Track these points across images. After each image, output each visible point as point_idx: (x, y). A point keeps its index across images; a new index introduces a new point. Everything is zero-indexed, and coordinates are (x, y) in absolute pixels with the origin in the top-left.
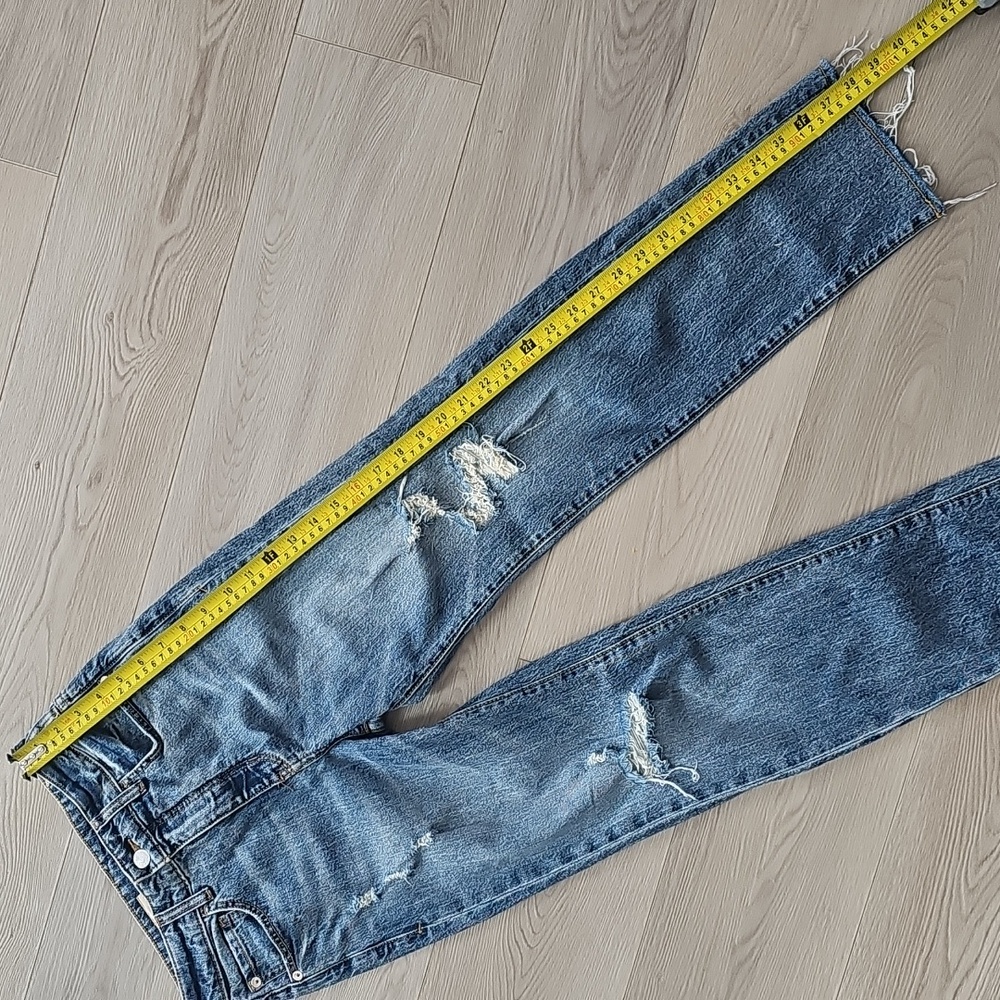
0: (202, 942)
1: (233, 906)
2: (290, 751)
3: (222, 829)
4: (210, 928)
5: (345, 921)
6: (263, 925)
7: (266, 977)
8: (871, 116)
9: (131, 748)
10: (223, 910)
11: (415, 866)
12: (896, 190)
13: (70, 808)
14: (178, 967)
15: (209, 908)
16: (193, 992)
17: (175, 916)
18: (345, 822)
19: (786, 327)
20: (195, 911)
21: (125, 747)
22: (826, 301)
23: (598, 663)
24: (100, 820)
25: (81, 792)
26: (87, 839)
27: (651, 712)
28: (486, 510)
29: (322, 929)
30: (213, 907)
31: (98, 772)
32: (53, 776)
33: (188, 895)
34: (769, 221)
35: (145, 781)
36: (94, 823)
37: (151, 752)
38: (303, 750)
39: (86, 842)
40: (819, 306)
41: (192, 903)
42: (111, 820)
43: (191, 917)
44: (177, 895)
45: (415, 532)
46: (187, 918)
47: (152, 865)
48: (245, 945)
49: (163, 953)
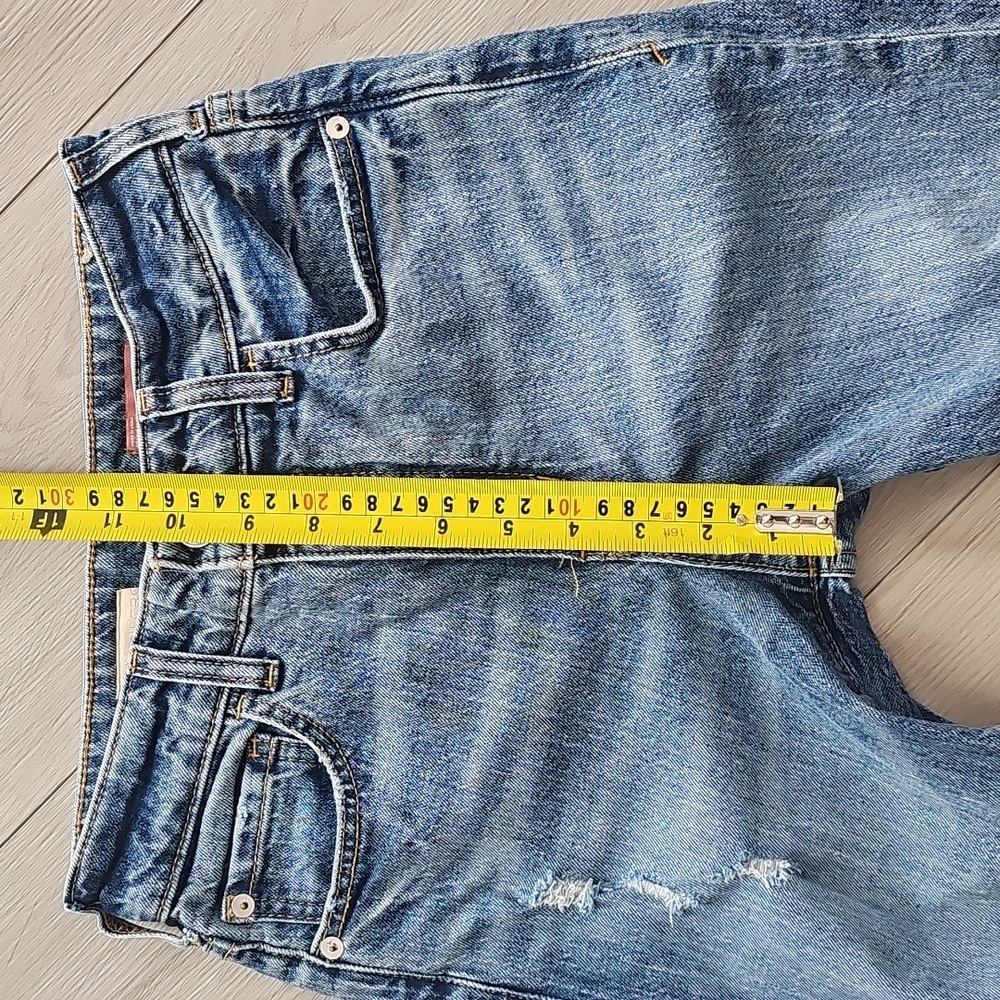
0: (193, 761)
1: (304, 731)
4: (227, 743)
5: (497, 909)
6: (339, 809)
7: (269, 907)
9: (311, 293)
10: (280, 726)
11: (710, 902)
13: (103, 332)
14: (112, 776)
15: (253, 704)
16: (111, 843)
17: (177, 674)
18: (629, 723)
21: (299, 284)
24: (163, 399)
25: (152, 320)
26: (102, 414)
29: (440, 891)
30: (260, 708)
31: (208, 302)
32: (113, 249)
33: (228, 652)
35: (299, 378)
36: (140, 399)
37: (351, 329)
39: (94, 420)
41: (226, 671)
42: (185, 415)
43: (205, 697)
44: (209, 637)
46: (197, 694)
47: (209, 553)
48: (271, 820)
49: (96, 731)
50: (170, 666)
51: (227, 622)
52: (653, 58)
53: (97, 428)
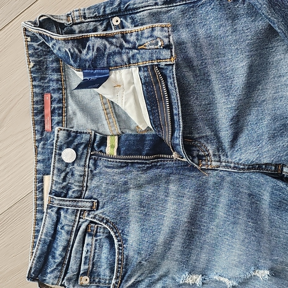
0: (69, 233)
1: (106, 223)
2: (219, 152)
4: (80, 227)
6: (117, 250)
7: (94, 280)
10: (98, 222)
11: (242, 284)
13: (37, 91)
14: (43, 237)
15: (89, 214)
16: (42, 259)
17: (63, 205)
18: (215, 223)
20: (78, 210)
26: (37, 118)
29: (150, 277)
30: (91, 216)
33: (79, 197)
38: (227, 157)
39: (34, 120)
41: (79, 204)
43: (73, 212)
44: (74, 192)
46: (70, 211)
48: (95, 252)
49: (38, 222)
50: (61, 202)
51: (79, 186)
53: (35, 123)
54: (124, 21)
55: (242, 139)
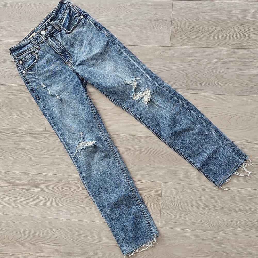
0: (28, 49)
1: (37, 55)
2: (73, 64)
3: (53, 51)
4: (31, 50)
5: (37, 81)
6: (34, 62)
7: (22, 65)
8: (237, 169)
9: (68, 26)
10: (36, 53)
11: (52, 96)
12: (221, 176)
13: (52, 13)
14: (21, 44)
16: (16, 48)
18: (59, 78)
19: (187, 158)
20: (34, 46)
21: (68, 24)
22: (194, 165)
23: (102, 134)
24: (50, 21)
25: (56, 16)
26: (46, 18)
27: (92, 147)
28: (136, 98)
29: (35, 76)
30: (36, 50)
31: (61, 19)
32: (58, 8)
33: (38, 44)
34: (211, 150)
35: (61, 31)
36: (49, 20)
37: (68, 31)
38: (74, 66)
40: (193, 164)
41: (36, 45)
42: (51, 24)
43: (33, 45)
44: (37, 41)
45: (128, 83)
46: (33, 44)
47: (42, 35)
48: (29, 59)
49: (23, 40)
50: (33, 41)
51: (39, 42)
52: (106, 36)
53: (45, 19)
54: (83, 18)
55: (81, 66)
